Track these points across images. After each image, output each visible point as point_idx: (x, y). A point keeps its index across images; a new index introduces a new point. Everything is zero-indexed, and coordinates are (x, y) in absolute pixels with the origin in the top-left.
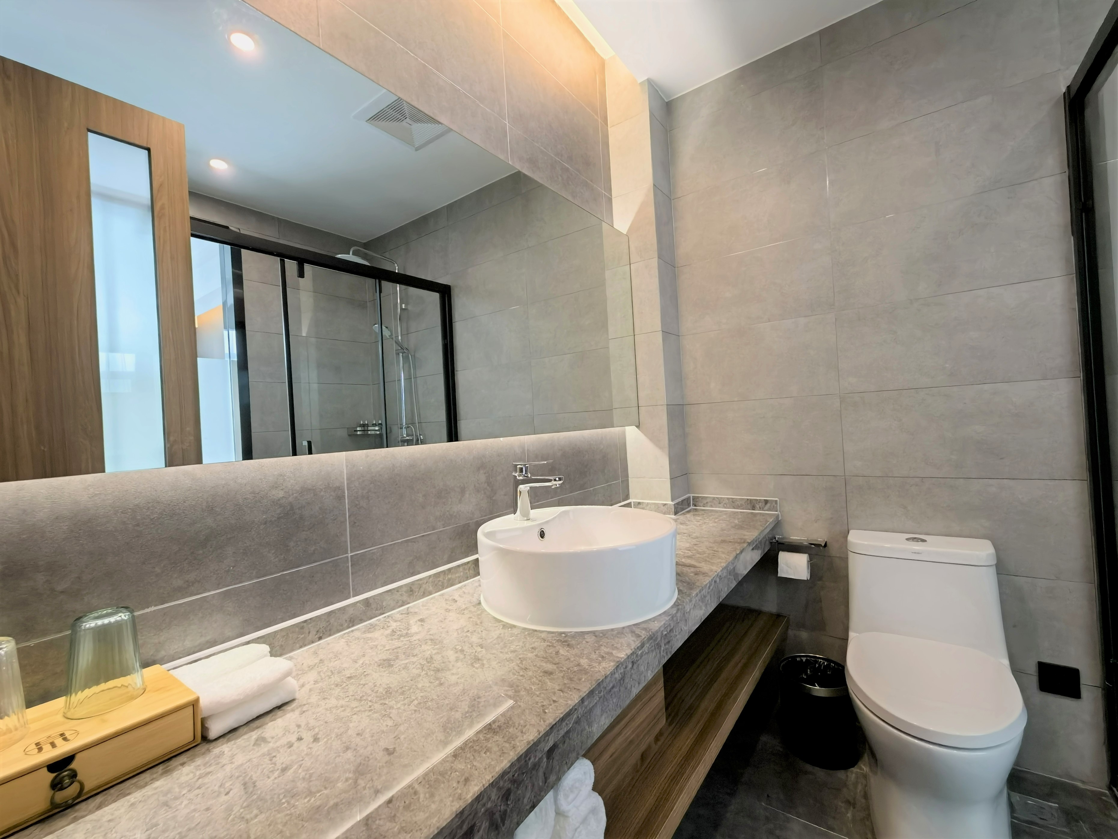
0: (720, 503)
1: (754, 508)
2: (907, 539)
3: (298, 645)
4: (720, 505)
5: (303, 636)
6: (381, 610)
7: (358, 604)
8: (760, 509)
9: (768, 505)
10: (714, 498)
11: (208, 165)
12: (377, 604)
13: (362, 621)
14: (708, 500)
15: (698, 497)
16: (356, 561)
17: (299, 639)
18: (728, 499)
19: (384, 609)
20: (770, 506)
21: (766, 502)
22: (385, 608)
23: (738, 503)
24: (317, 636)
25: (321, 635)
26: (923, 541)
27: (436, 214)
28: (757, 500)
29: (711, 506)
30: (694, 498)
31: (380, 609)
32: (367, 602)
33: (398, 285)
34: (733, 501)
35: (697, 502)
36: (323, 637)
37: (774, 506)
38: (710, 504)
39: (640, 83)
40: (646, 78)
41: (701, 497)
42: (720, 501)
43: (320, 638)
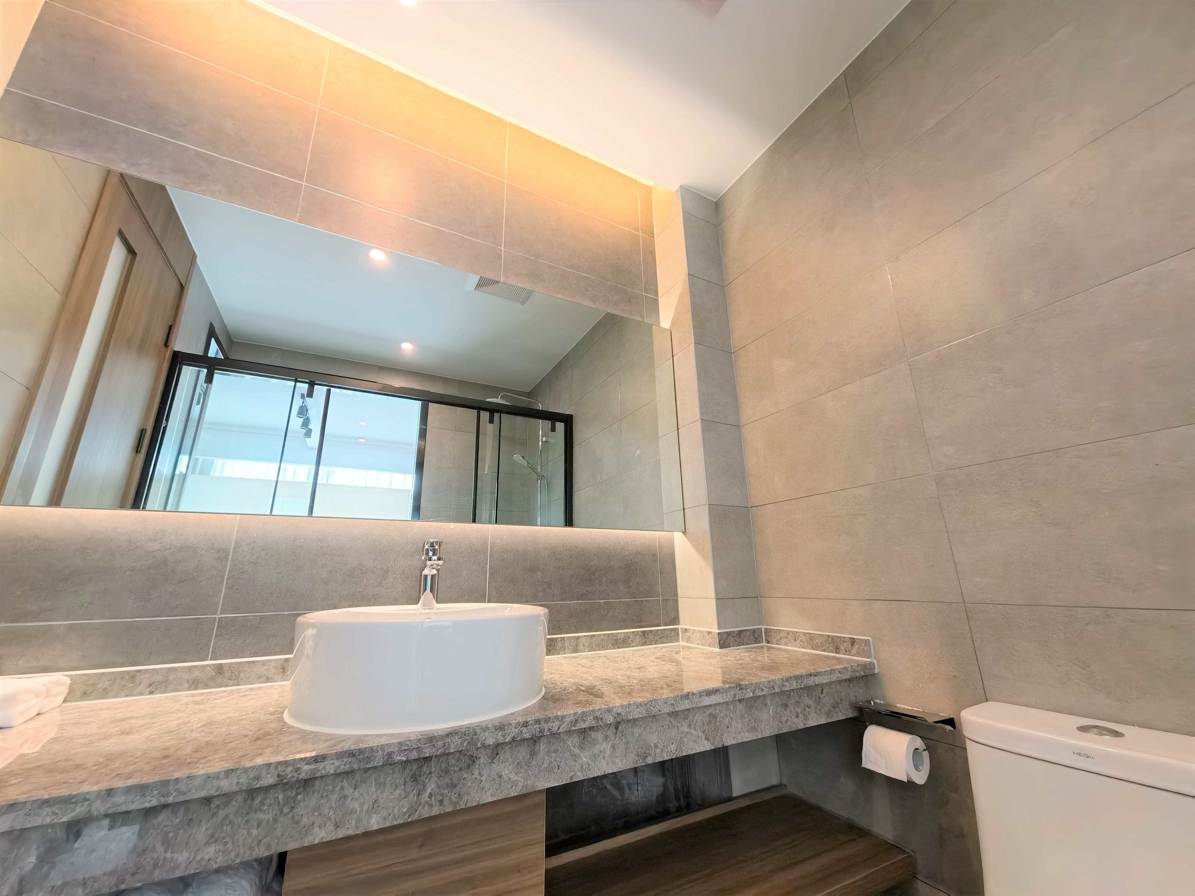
0: (795, 640)
1: (837, 650)
2: (1083, 729)
3: (123, 693)
4: (796, 643)
5: (132, 685)
6: (236, 681)
7: (208, 668)
8: (847, 652)
9: (856, 647)
10: (788, 633)
11: (400, 347)
12: (232, 673)
13: (207, 686)
14: (782, 635)
15: (770, 629)
16: (223, 625)
17: (126, 687)
18: (805, 634)
19: (239, 680)
20: (859, 648)
21: (853, 641)
22: (242, 679)
23: (817, 641)
24: (148, 689)
25: (153, 690)
26: (1117, 734)
27: (566, 357)
28: (841, 637)
29: (786, 644)
30: (767, 631)
31: (235, 679)
32: (219, 669)
33: (541, 420)
34: (811, 637)
35: (769, 636)
36: (155, 693)
37: (864, 650)
38: (783, 641)
39: (675, 192)
40: (679, 186)
41: (773, 629)
42: (795, 636)
43: (151, 693)
